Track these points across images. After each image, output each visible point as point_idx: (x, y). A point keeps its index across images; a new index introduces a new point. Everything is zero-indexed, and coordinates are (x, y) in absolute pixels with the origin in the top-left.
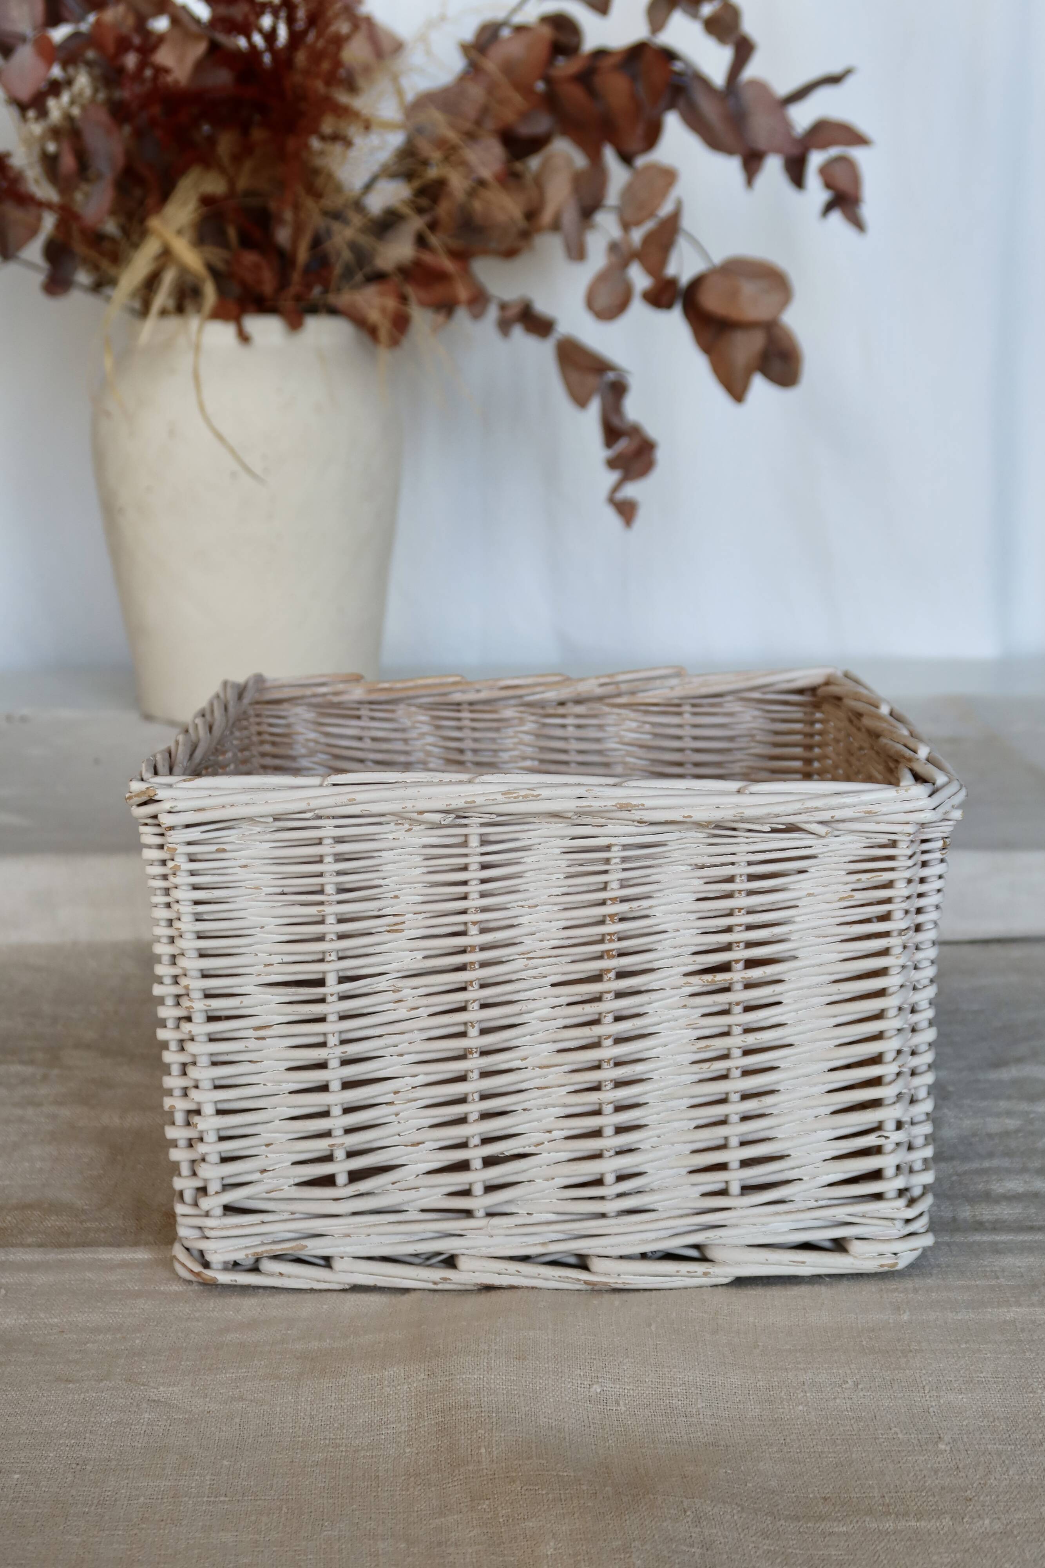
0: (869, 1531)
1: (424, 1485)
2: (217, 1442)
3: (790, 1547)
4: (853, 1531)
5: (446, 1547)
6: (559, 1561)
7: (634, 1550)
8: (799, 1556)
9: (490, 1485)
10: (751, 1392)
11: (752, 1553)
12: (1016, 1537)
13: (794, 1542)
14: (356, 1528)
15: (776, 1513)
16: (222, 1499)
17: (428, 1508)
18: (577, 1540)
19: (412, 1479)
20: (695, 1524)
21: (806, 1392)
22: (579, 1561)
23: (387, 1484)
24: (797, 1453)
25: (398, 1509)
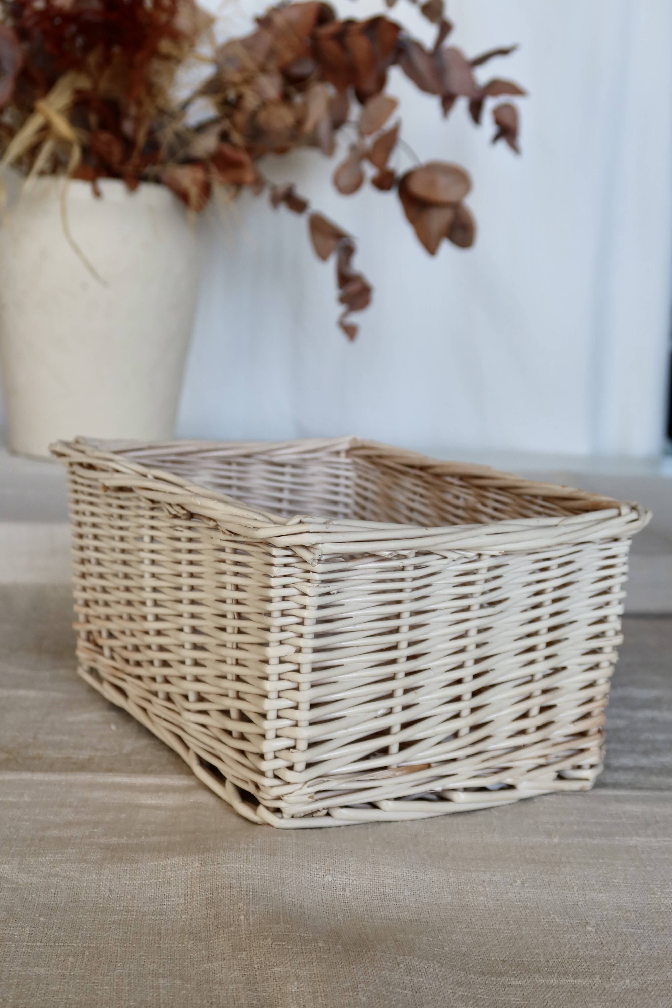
0: (538, 985)
1: (196, 940)
2: (36, 904)
3: (479, 994)
4: (526, 985)
5: (212, 984)
6: (301, 997)
7: (360, 990)
8: (486, 1000)
9: (247, 941)
10: (444, 886)
11: (450, 996)
12: (650, 993)
13: (482, 990)
14: (142, 968)
15: (467, 969)
16: (38, 944)
17: (199, 956)
18: (315, 981)
19: (187, 936)
20: (406, 974)
21: (485, 887)
22: (317, 997)
23: (167, 939)
24: (481, 929)
25: (176, 956)
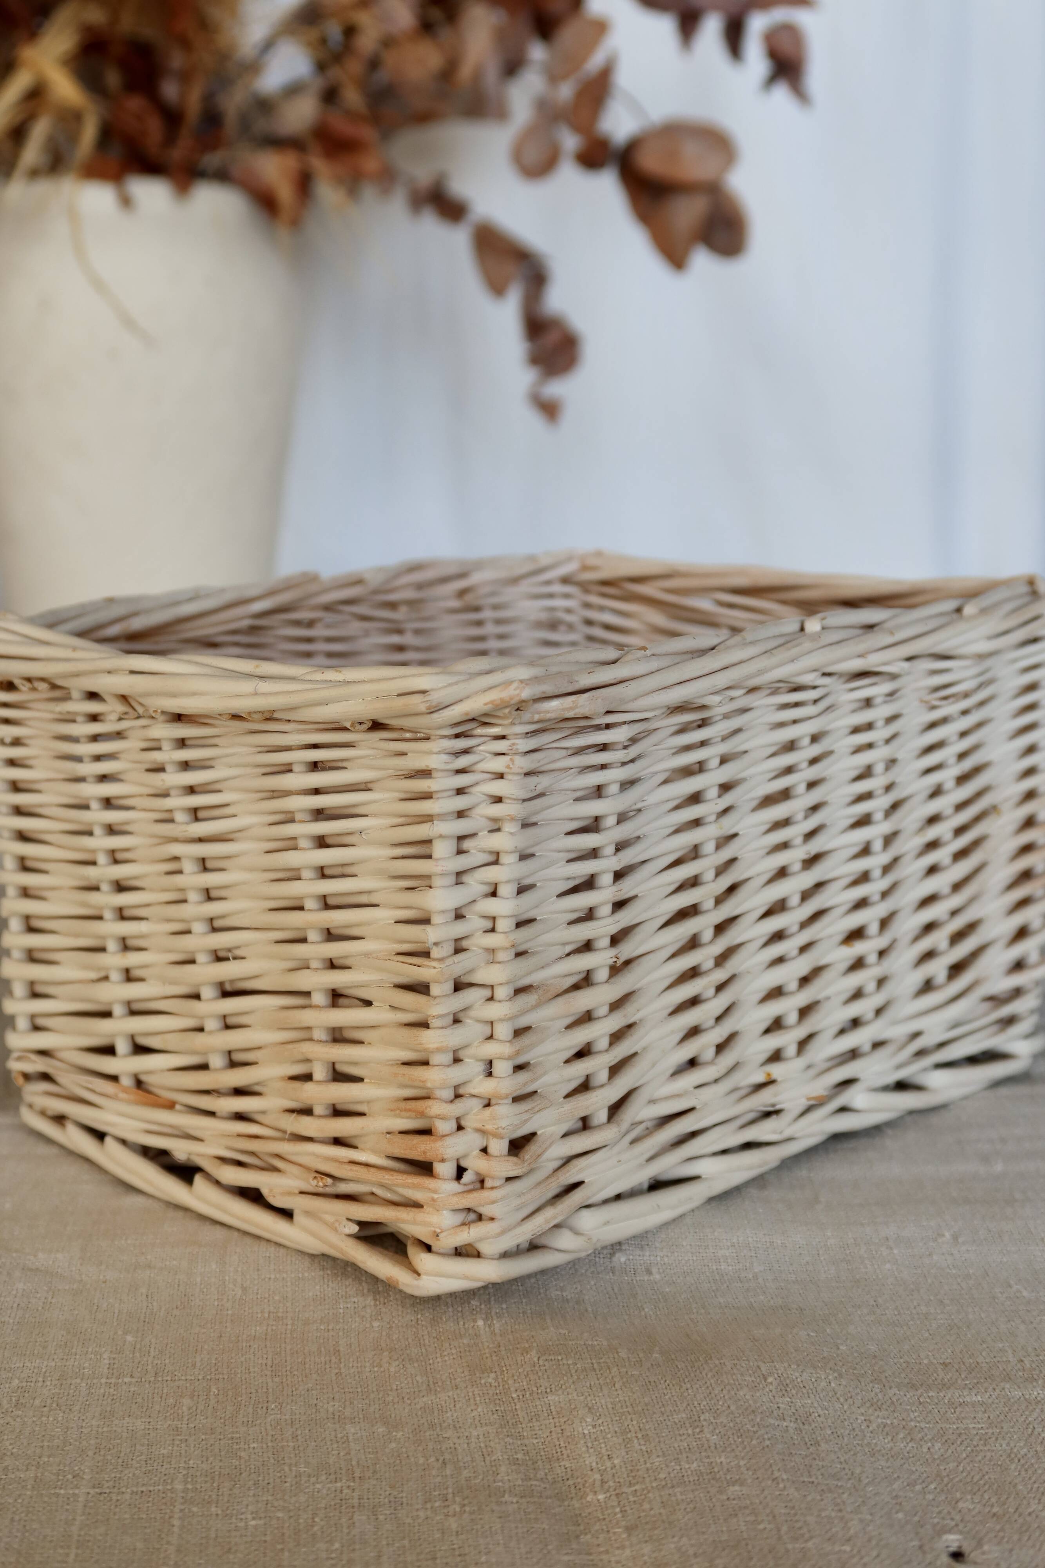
0: (1012, 1400)
1: (403, 1360)
2: (116, 1315)
3: (912, 1420)
4: (990, 1401)
5: (441, 1430)
6: (601, 1441)
7: (704, 1423)
8: (926, 1430)
10: (820, 1253)
11: (863, 1427)
13: (916, 1414)
14: (314, 1410)
15: (884, 1380)
16: (127, 1380)
17: (411, 1386)
18: (623, 1414)
19: (386, 1353)
20: (781, 1394)
21: (891, 1248)
22: (630, 1440)
23: (351, 1360)
24: (896, 1315)
25: (370, 1387)
